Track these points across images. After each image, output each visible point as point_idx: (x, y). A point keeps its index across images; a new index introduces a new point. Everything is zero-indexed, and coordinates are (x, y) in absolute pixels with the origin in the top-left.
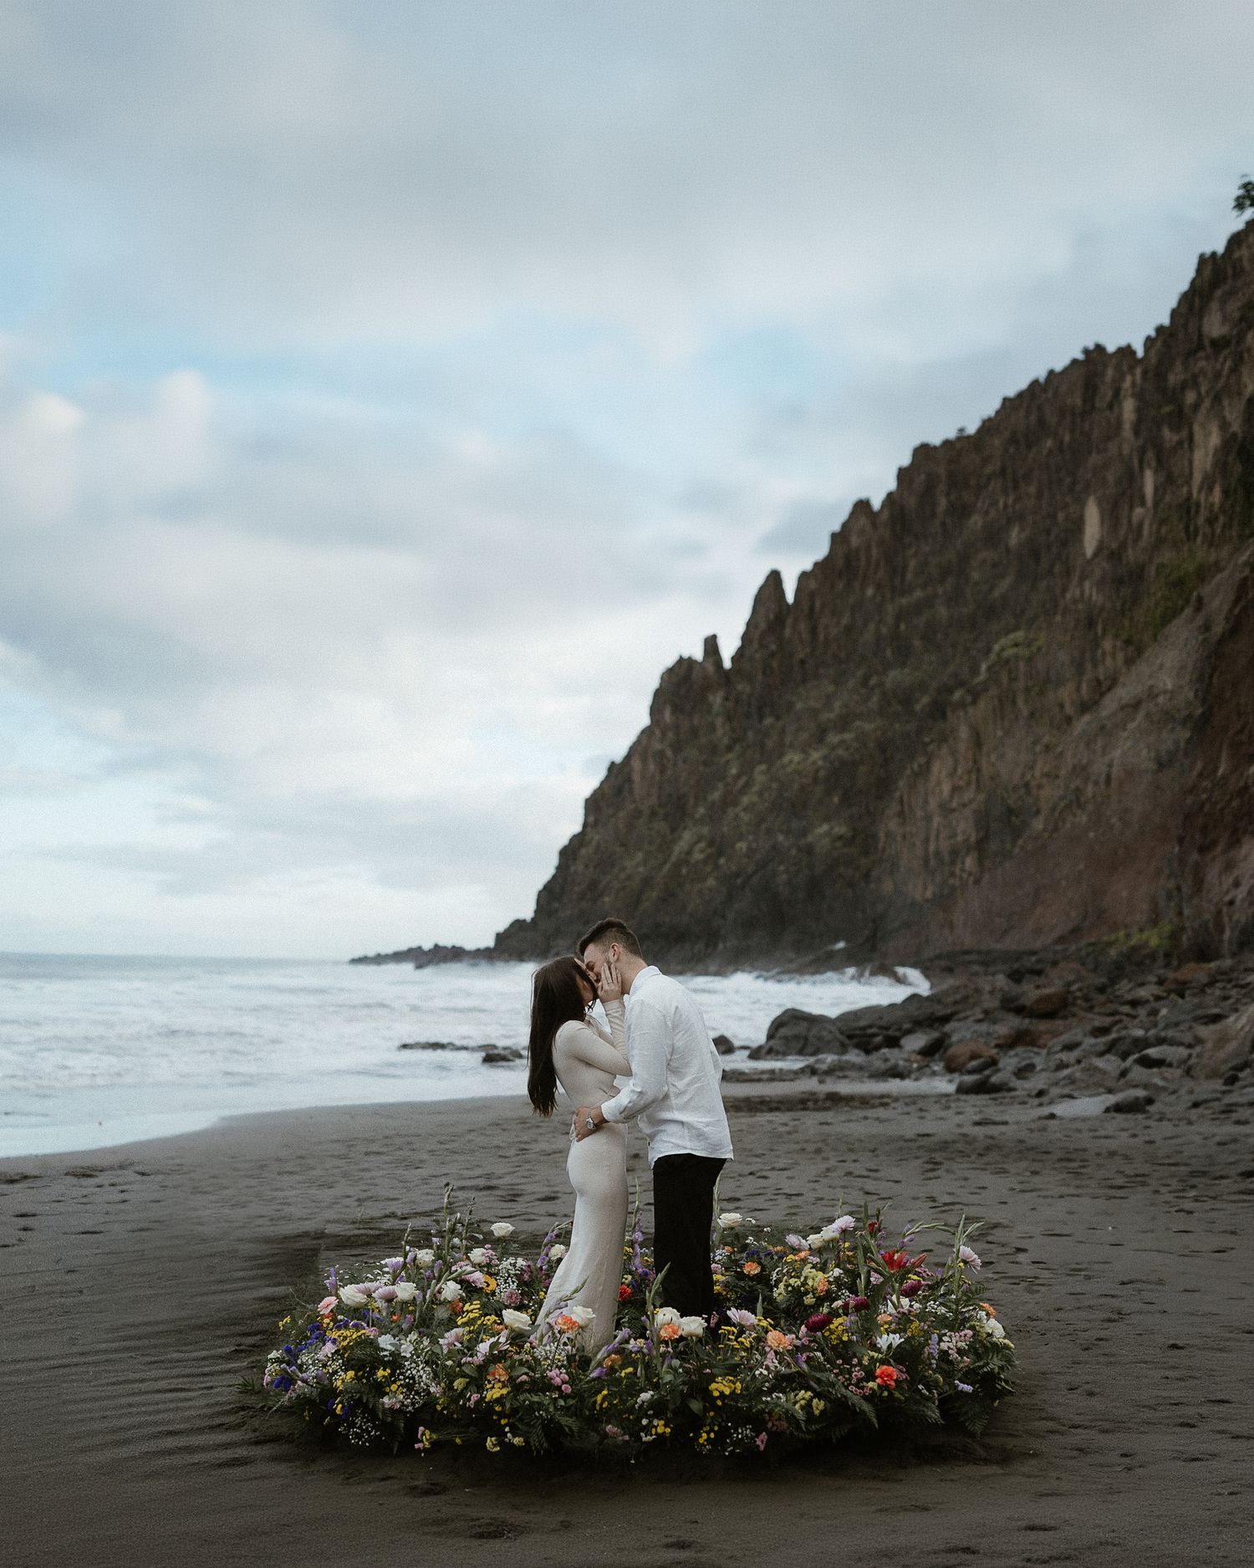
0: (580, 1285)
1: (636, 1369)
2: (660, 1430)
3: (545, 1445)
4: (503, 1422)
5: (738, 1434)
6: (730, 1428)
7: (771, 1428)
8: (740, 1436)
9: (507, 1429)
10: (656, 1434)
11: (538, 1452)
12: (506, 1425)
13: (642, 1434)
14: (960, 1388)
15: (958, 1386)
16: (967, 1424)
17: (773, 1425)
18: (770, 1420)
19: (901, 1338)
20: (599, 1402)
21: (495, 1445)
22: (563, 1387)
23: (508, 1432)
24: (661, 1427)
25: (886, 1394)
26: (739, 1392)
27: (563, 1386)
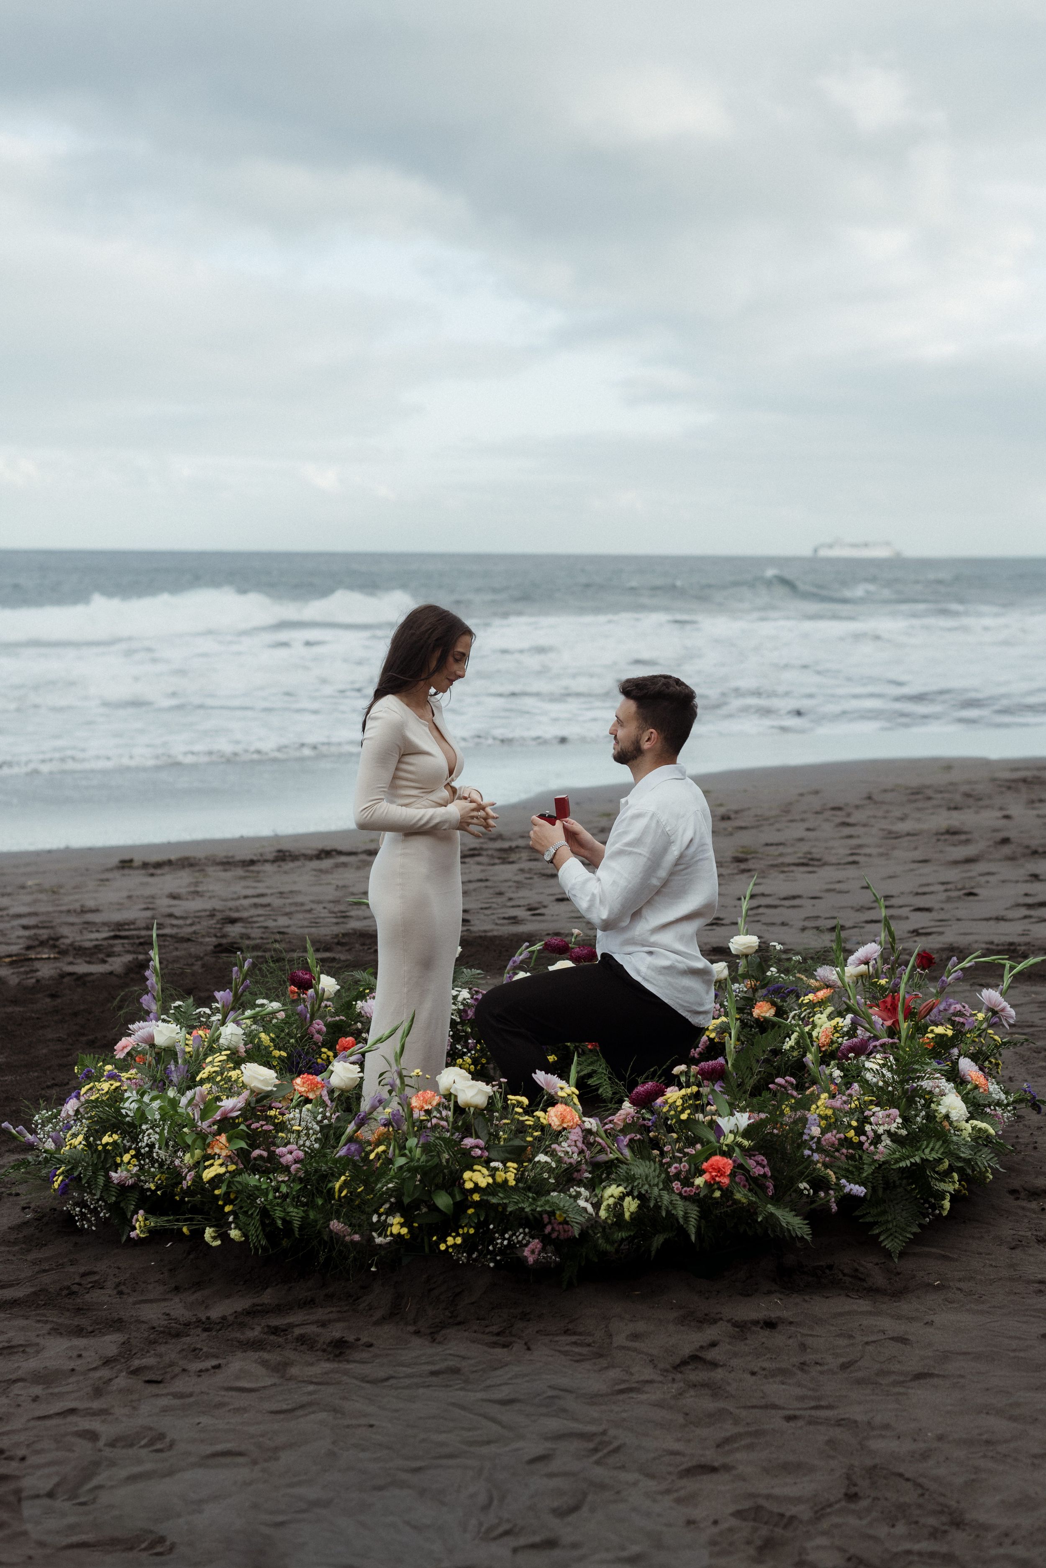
0: (387, 1033)
1: (388, 1147)
2: (395, 1230)
3: (263, 1242)
4: (228, 1209)
5: (504, 1239)
6: (493, 1232)
7: (550, 1234)
8: (506, 1242)
9: (231, 1219)
10: (392, 1234)
11: (256, 1250)
12: (229, 1213)
13: (374, 1234)
14: (847, 1190)
15: (844, 1186)
16: (882, 1238)
17: (553, 1229)
18: (550, 1223)
19: (749, 1118)
20: (337, 1189)
21: (214, 1238)
22: (293, 1168)
23: (231, 1223)
24: (396, 1225)
25: (717, 1194)
26: (514, 1183)
27: (293, 1166)
